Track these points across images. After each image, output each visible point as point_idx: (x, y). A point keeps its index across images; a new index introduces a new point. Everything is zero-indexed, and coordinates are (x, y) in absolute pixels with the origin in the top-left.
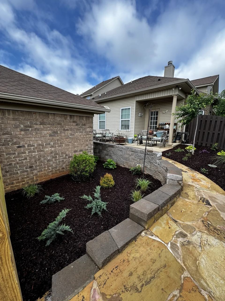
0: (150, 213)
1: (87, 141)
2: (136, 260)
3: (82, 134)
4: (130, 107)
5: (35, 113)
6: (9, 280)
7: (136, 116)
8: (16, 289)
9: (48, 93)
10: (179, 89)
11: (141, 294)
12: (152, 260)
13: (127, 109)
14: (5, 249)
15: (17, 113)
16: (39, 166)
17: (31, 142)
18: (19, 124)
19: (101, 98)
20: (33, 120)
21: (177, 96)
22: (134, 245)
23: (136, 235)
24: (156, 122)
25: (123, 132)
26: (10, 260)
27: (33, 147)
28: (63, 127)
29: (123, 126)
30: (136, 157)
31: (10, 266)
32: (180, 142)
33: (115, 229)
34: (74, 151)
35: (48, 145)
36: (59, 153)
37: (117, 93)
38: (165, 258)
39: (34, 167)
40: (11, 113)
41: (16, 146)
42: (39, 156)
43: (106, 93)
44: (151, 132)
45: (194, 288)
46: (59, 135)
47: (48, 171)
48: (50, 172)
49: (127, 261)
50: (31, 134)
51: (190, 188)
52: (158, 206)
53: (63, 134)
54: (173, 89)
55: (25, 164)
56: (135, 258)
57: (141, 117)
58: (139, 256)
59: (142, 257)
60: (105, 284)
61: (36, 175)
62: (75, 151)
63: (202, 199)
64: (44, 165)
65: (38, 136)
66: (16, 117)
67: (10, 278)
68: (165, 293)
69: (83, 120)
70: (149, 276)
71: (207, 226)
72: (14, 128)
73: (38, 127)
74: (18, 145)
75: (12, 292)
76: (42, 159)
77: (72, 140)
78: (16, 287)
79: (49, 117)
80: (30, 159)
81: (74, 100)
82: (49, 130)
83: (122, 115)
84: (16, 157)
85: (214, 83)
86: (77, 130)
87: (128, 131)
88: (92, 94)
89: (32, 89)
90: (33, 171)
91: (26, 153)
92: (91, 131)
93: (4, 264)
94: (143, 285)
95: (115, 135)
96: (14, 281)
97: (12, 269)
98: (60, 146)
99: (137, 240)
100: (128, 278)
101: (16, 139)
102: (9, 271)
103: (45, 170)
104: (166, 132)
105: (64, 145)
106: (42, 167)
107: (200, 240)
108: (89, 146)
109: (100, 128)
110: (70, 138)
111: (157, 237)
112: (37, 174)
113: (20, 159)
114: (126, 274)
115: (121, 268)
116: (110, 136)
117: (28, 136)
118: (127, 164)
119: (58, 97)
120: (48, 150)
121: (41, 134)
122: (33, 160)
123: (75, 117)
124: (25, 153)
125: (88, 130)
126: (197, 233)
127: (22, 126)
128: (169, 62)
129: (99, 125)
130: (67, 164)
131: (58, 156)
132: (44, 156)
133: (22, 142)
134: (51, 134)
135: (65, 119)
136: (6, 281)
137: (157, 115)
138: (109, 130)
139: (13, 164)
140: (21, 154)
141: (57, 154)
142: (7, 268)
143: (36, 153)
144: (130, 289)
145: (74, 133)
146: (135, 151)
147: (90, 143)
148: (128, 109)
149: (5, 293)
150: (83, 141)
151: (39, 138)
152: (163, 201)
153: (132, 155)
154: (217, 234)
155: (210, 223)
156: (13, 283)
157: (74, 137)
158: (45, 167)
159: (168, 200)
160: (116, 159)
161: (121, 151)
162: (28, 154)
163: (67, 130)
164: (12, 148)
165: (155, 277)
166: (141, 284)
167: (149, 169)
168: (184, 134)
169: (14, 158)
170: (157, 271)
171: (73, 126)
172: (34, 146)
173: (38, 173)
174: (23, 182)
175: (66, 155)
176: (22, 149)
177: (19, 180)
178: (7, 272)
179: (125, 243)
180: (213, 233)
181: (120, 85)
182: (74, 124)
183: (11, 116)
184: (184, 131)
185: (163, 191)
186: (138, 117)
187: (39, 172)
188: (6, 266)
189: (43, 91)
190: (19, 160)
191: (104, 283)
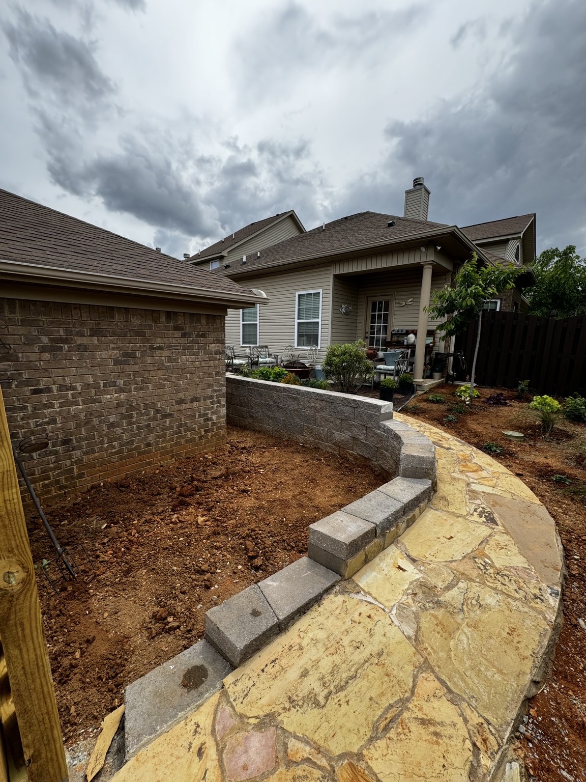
0: (355, 541)
1: (210, 375)
2: (317, 644)
3: (198, 358)
4: (320, 291)
5: (78, 306)
6: (37, 675)
7: (335, 311)
8: (50, 695)
9: (111, 258)
10: (436, 249)
11: (325, 710)
12: (354, 643)
13: (311, 294)
14: (30, 605)
15: (32, 308)
16: (86, 438)
17: (66, 378)
18: (36, 333)
19: (247, 266)
20: (74, 324)
21: (431, 266)
22: (317, 613)
23: (321, 591)
24: (385, 327)
25: (303, 352)
26: (39, 630)
27: (72, 392)
28: (148, 341)
29: (303, 336)
30: (331, 415)
31: (39, 644)
32: (442, 378)
33: (272, 580)
34: (176, 402)
35: (110, 387)
36: (139, 406)
37: (287, 255)
38: (382, 638)
39: (74, 442)
40: (18, 306)
41: (27, 390)
42: (88, 415)
43: (259, 253)
44: (372, 351)
45: (437, 691)
46: (139, 361)
47: (109, 451)
48: (116, 453)
49: (297, 647)
50: (68, 358)
51: (453, 485)
52: (373, 525)
53: (149, 360)
54: (423, 249)
55: (50, 434)
56: (315, 641)
57: (347, 314)
58: (325, 636)
59: (331, 638)
60: (246, 695)
61: (79, 461)
62: (180, 402)
63: (478, 510)
64: (100, 436)
65: (84, 365)
66: (31, 318)
67: (38, 671)
68: (375, 705)
69: (200, 323)
70: (344, 676)
71: (482, 568)
72: (25, 343)
73: (84, 341)
74: (33, 388)
75: (42, 704)
76: (96, 421)
77: (172, 373)
78: (49, 692)
79: (113, 317)
80: (65, 421)
81: (176, 275)
82: (113, 349)
83: (299, 309)
84: (28, 418)
85: (522, 233)
86: (184, 348)
87: (315, 350)
88: (224, 253)
89: (71, 246)
90: (72, 451)
91: (53, 407)
92: (221, 351)
93: (28, 639)
94: (330, 693)
95: (282, 361)
96: (45, 677)
97: (42, 651)
98: (142, 389)
99: (323, 602)
100: (299, 681)
101: (28, 373)
102: (36, 655)
103: (101, 450)
104: (408, 353)
105: (150, 386)
106: (96, 442)
107: (462, 598)
108: (216, 388)
109: (244, 343)
110: (167, 368)
111: (368, 596)
112: (82, 460)
113: (38, 422)
114: (293, 674)
115: (284, 662)
116: (269, 363)
117: (60, 365)
118: (311, 433)
119: (136, 269)
120: (111, 398)
121: (93, 358)
122: (72, 424)
123: (180, 317)
124: (51, 406)
125: (213, 347)
126: (457, 584)
127: (45, 340)
128: (417, 179)
129: (241, 334)
130: (160, 433)
131: (137, 413)
132: (99, 414)
133: (45, 379)
134: (118, 358)
135: (155, 322)
136: (30, 676)
137: (386, 309)
138: (266, 347)
139: (20, 434)
140: (41, 409)
141: (133, 408)
142: (32, 647)
143: (80, 407)
144: (300, 703)
145: (176, 355)
146: (328, 400)
147: (219, 381)
148: (314, 293)
149: (28, 703)
150: (199, 377)
151: (87, 370)
152: (386, 515)
153: (322, 409)
154: (502, 583)
155: (490, 562)
156: (44, 683)
157: (177, 365)
158: (102, 442)
159: (398, 512)
160: (283, 420)
161: (296, 399)
162: (58, 410)
163: (160, 348)
164: (18, 394)
165: (358, 675)
166: (326, 691)
167: (363, 443)
168: (452, 358)
169: (22, 419)
170: (364, 664)
171: (175, 338)
172: (74, 388)
173: (85, 458)
174: (45, 480)
175: (157, 411)
176: (44, 398)
177: (34, 474)
178: (32, 656)
179: (296, 609)
180: (492, 581)
181: (294, 233)
182: (178, 334)
183: (18, 316)
184: (452, 350)
185: (390, 493)
186: (340, 316)
187: (86, 453)
188: (30, 644)
189: (98, 252)
190: (37, 425)
191: (243, 695)
